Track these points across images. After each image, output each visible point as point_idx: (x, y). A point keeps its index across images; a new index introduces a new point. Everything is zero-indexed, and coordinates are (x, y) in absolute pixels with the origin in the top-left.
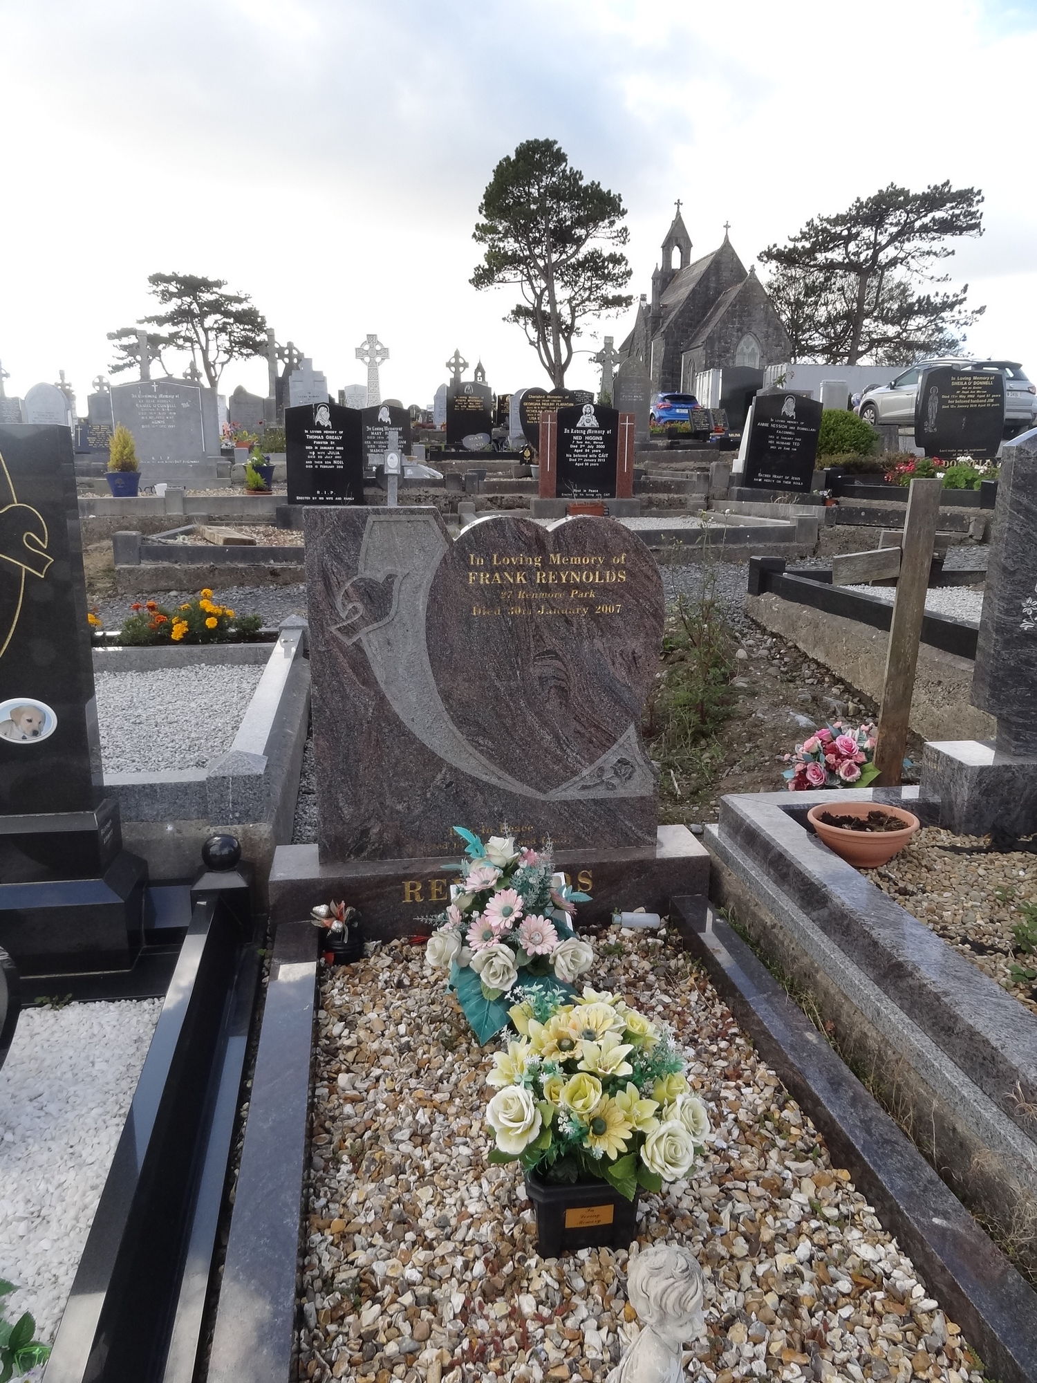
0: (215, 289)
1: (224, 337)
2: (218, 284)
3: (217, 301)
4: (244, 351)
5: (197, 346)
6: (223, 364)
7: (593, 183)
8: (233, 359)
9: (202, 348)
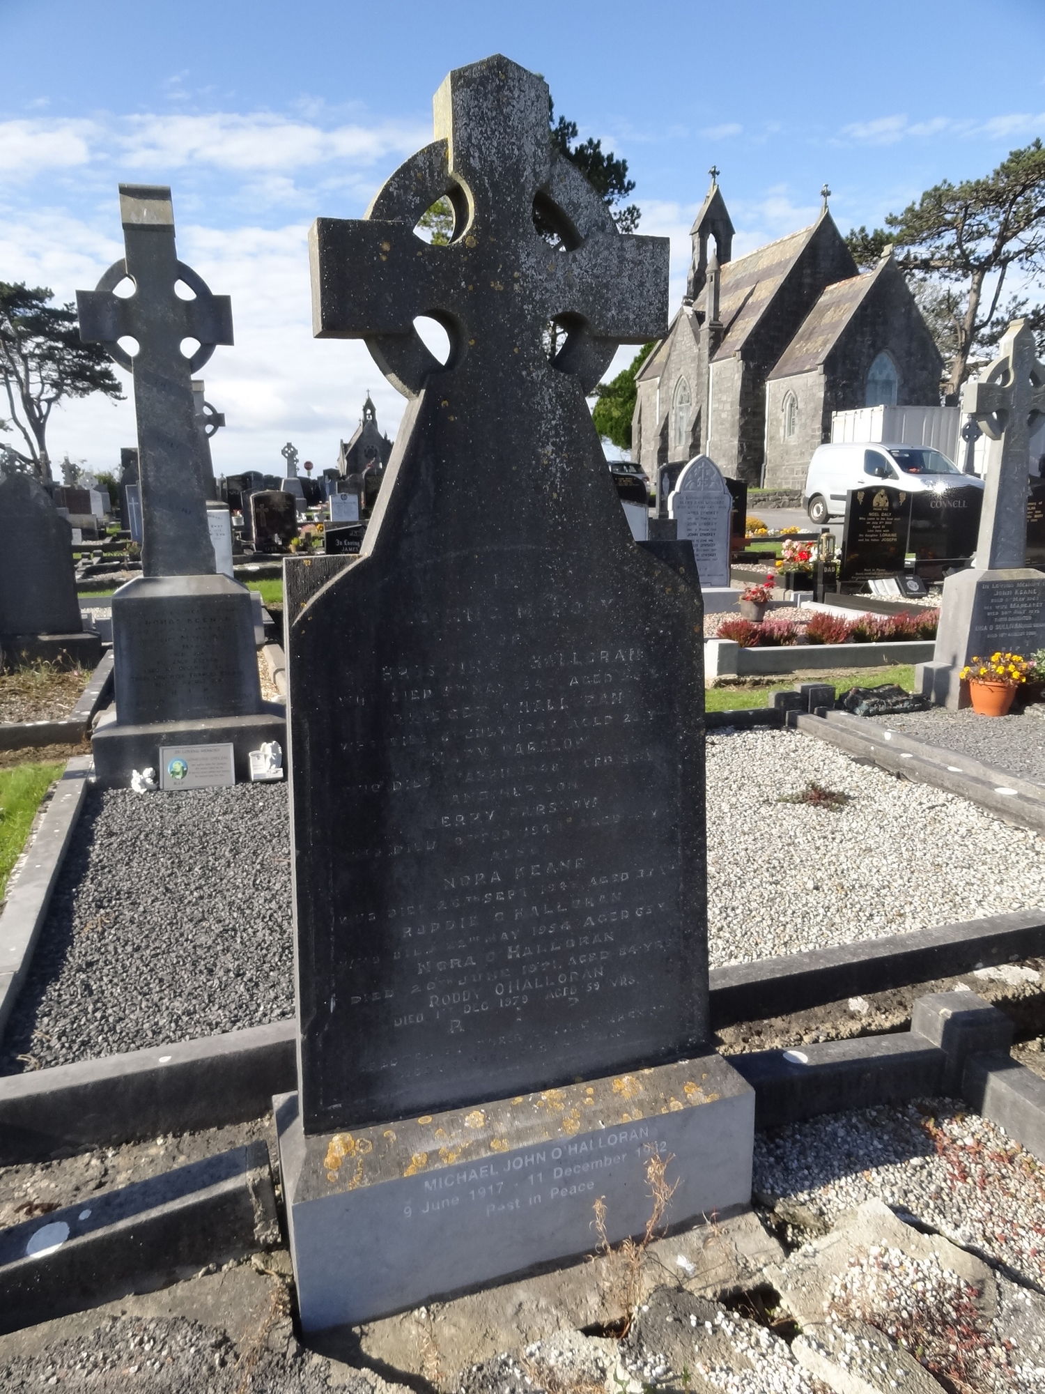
0: (34, 302)
1: (50, 365)
2: (41, 295)
3: (36, 319)
4: (79, 385)
5: (14, 378)
6: (49, 401)
7: (590, 142)
8: (64, 396)
9: (20, 381)
